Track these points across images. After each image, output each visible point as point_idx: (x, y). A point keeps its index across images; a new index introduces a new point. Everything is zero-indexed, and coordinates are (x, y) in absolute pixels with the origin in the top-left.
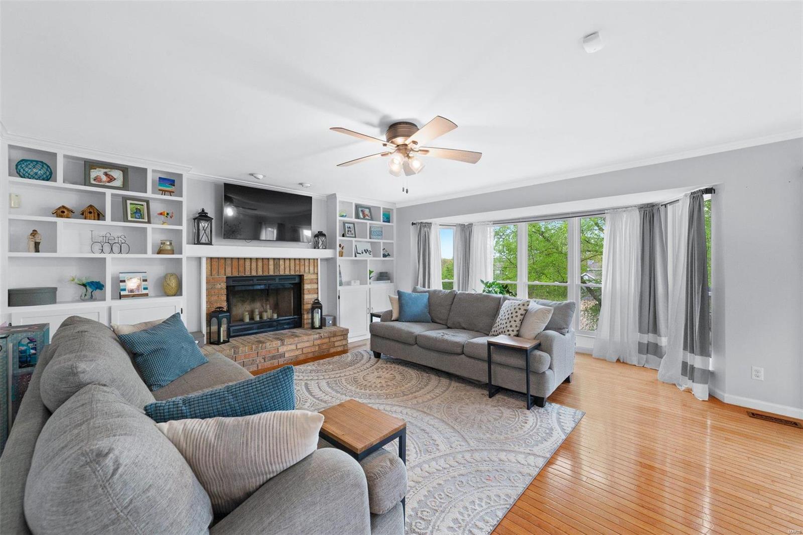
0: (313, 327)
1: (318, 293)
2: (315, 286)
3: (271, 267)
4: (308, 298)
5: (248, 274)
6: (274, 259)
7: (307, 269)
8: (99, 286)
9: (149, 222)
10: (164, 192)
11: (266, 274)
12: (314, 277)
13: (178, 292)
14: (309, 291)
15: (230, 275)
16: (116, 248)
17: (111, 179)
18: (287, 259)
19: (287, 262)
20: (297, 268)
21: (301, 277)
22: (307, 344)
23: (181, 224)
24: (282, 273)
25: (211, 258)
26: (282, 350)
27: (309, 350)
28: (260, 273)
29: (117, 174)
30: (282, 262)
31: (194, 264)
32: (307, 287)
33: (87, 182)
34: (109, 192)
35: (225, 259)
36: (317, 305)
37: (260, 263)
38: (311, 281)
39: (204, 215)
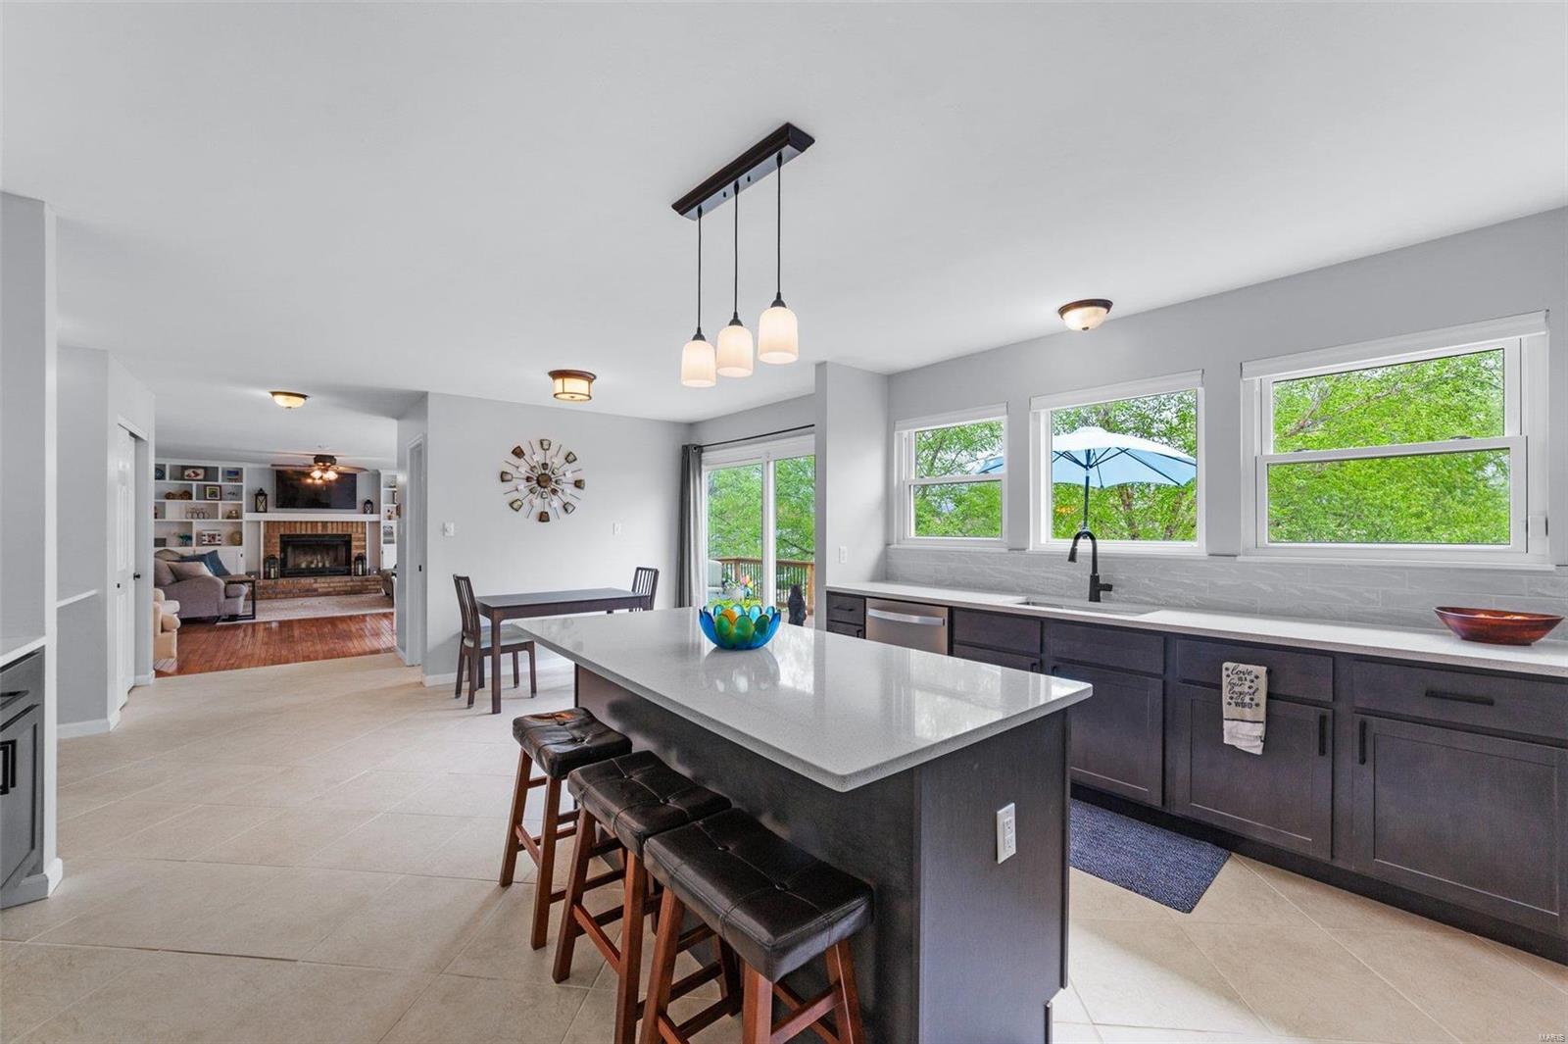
0: (357, 575)
1: (364, 549)
2: (364, 544)
3: (320, 528)
4: (355, 552)
5: (298, 533)
7: (354, 530)
8: (190, 538)
9: (221, 499)
10: (230, 480)
11: (315, 533)
12: (362, 536)
13: (240, 544)
14: (357, 547)
15: (282, 533)
16: (201, 515)
17: (197, 475)
18: (334, 522)
19: (335, 524)
20: (345, 529)
21: (350, 535)
23: (241, 500)
24: (329, 532)
25: (268, 522)
26: (315, 586)
27: (342, 589)
28: (309, 532)
29: (201, 472)
30: (329, 525)
31: (256, 525)
32: (354, 543)
33: (182, 479)
34: (194, 483)
35: (285, 522)
36: (361, 558)
37: (309, 525)
38: (359, 540)
39: (261, 493)
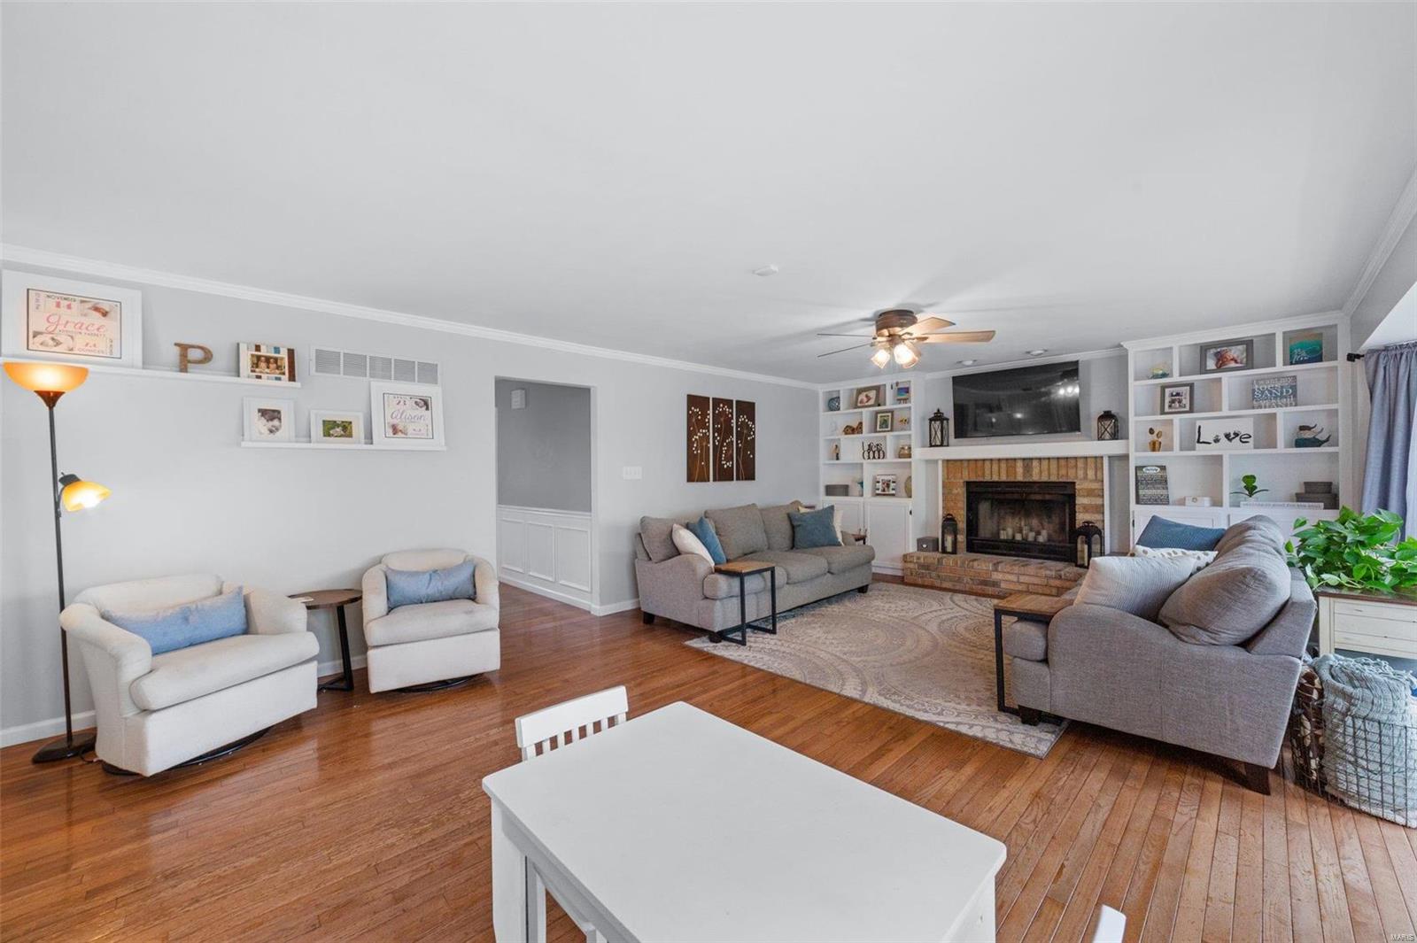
1: (1103, 513)
2: (1098, 501)
3: (1020, 471)
4: (1081, 518)
6: (1024, 459)
7: (1081, 473)
8: (863, 485)
9: (892, 430)
10: (899, 400)
11: (1012, 479)
12: (1095, 486)
13: (910, 495)
14: (1086, 509)
15: (967, 479)
17: (869, 400)
18: (1044, 459)
19: (1046, 463)
20: (1063, 472)
22: (1036, 581)
23: (912, 429)
24: (1035, 478)
25: (948, 461)
28: (1004, 478)
29: (872, 395)
30: (1035, 463)
31: (931, 465)
32: (1081, 501)
33: (856, 406)
34: (866, 411)
35: (970, 460)
37: (1003, 465)
38: (1090, 493)
39: (938, 417)
